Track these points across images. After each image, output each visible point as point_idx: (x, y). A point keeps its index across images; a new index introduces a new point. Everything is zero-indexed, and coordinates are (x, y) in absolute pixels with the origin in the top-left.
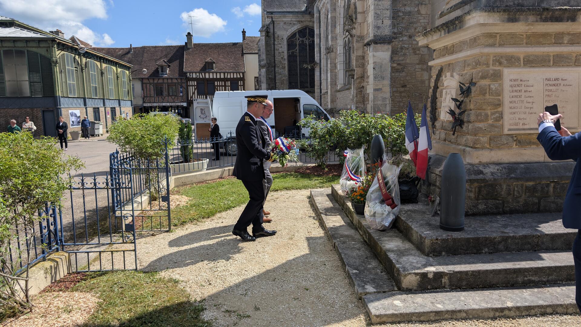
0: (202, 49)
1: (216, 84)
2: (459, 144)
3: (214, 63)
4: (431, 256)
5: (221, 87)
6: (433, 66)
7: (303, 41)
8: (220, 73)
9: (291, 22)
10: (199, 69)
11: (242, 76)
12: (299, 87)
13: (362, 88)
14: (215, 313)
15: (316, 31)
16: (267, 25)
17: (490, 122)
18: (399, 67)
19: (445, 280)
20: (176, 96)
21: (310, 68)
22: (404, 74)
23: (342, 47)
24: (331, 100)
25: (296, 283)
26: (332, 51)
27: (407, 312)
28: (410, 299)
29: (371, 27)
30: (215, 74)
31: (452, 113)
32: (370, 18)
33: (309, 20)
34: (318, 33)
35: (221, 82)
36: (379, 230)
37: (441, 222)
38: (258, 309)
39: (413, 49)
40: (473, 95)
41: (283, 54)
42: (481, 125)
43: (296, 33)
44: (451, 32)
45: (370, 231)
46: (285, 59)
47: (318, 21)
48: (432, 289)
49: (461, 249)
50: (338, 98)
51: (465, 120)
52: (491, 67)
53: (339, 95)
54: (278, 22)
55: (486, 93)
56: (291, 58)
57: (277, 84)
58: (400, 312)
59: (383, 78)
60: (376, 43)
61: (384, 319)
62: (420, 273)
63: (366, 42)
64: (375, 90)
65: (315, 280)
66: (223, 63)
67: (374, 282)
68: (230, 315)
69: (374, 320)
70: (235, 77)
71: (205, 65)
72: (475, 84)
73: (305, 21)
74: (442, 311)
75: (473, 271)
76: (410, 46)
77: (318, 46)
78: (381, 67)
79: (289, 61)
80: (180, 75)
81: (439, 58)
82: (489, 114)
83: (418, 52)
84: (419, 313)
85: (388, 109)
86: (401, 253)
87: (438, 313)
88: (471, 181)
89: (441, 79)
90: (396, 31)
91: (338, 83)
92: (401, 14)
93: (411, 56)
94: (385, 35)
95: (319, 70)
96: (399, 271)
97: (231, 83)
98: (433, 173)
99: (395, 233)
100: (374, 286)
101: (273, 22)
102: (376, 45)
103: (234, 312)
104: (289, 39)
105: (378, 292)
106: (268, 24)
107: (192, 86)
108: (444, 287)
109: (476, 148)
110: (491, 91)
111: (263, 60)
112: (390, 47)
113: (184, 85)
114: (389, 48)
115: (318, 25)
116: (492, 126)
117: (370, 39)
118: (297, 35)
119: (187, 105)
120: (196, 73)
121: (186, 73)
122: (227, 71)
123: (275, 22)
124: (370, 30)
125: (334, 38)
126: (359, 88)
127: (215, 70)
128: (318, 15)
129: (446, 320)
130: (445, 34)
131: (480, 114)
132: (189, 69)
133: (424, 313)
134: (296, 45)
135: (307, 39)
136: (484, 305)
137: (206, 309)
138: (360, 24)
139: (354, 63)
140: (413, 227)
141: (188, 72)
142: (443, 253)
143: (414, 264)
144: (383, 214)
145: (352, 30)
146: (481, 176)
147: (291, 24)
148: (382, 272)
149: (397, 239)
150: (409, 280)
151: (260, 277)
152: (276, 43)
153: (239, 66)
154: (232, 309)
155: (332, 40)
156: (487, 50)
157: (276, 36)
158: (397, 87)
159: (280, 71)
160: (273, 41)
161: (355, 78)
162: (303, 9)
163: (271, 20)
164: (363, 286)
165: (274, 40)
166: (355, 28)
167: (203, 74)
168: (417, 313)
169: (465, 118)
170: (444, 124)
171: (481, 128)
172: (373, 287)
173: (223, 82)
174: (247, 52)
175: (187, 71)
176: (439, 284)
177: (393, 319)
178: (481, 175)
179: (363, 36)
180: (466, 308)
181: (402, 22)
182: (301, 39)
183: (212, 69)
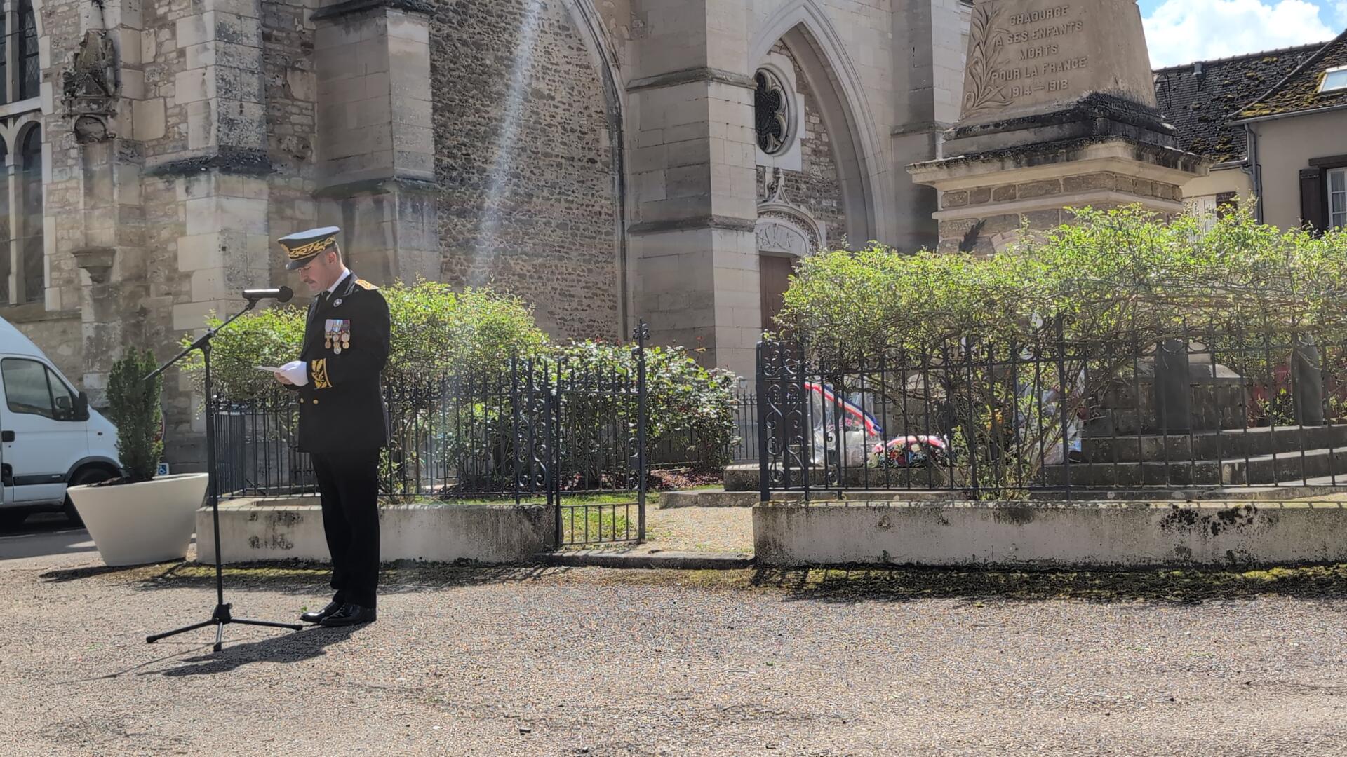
32: (190, 90)
44: (1040, 164)
59: (251, 282)
60: (226, 170)
63: (152, 162)
78: (244, 244)
94: (250, 149)
102: (227, 177)
112: (264, 186)
114: (261, 190)
117: (191, 154)
124: (190, 129)
130: (1018, 166)
138: (131, 103)
145: (103, 118)
166: (114, 115)
179: (141, 144)
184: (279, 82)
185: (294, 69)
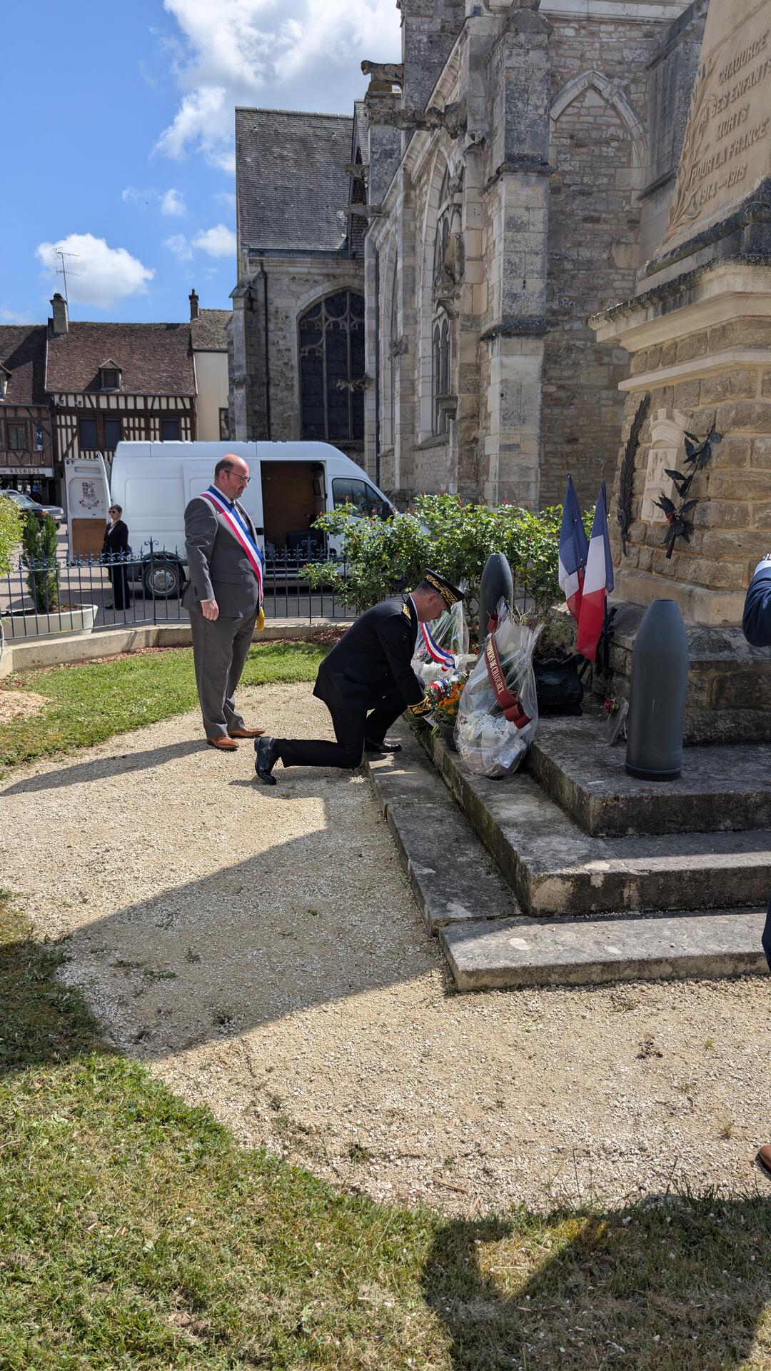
0: (91, 336)
1: (125, 424)
2: (680, 580)
3: (120, 371)
4: (602, 837)
5: (137, 432)
6: (628, 393)
7: (336, 324)
8: (135, 397)
9: (309, 277)
10: (82, 386)
11: (188, 406)
12: (327, 436)
13: (472, 442)
14: (92, 969)
15: (369, 302)
16: (249, 283)
17: (752, 528)
18: (562, 394)
19: (630, 892)
20: (26, 451)
21: (352, 389)
22: (571, 411)
23: (430, 341)
24: (401, 469)
25: (290, 899)
26: (406, 351)
27: (539, 964)
28: (548, 934)
29: (496, 296)
30: (122, 400)
31: (666, 504)
32: (496, 273)
33: (352, 272)
34: (373, 305)
35: (137, 420)
36: (488, 777)
37: (628, 761)
38: (197, 959)
39: (596, 351)
40: (714, 465)
41: (287, 353)
42: (730, 535)
43: (320, 303)
44: (670, 310)
45: (467, 779)
46: (292, 367)
47: (373, 275)
48: (600, 911)
49: (670, 821)
50: (417, 467)
51: (696, 522)
52: (759, 398)
53: (421, 458)
54: (276, 276)
55: (743, 460)
56: (309, 364)
57: (273, 427)
58: (524, 963)
59: (523, 420)
60: (507, 334)
61: (486, 980)
62: (573, 876)
63: (484, 330)
64: (505, 448)
65: (335, 891)
66: (143, 373)
67: (470, 897)
68: (127, 974)
69: (463, 981)
70: (172, 406)
71: (98, 376)
72: (721, 436)
73: (343, 276)
74: (619, 962)
75: (694, 872)
76: (589, 344)
77: (373, 337)
78: (519, 392)
79: (303, 373)
80: (35, 400)
81: (641, 373)
82: (750, 509)
83: (606, 359)
84: (566, 966)
85: (534, 494)
86: (534, 829)
87: (608, 966)
88: (702, 666)
89: (645, 423)
90: (555, 306)
91: (417, 429)
92: (568, 266)
93: (591, 369)
94: (530, 316)
95: (375, 397)
96: (526, 870)
97: (161, 423)
98: (618, 646)
99: (525, 783)
100: (467, 904)
101: (264, 275)
102: (508, 340)
103: (138, 965)
104: (304, 317)
105: (477, 919)
106: (252, 279)
107: (66, 427)
108: (628, 908)
109: (717, 588)
110: (755, 456)
111: (239, 367)
112: (541, 344)
113: (46, 424)
114: (537, 348)
115: (374, 285)
116: (756, 537)
117: (494, 323)
118: (323, 310)
119: (55, 473)
120: (75, 395)
121: (51, 395)
122: (153, 392)
123: (270, 276)
124: (495, 303)
125: (411, 320)
126: (467, 443)
127: (123, 389)
128: (373, 261)
129: (626, 980)
130: (655, 315)
131: (729, 510)
132: (59, 386)
133: (577, 965)
134: (320, 333)
135: (346, 319)
136: (714, 948)
137: (70, 959)
138: (472, 287)
139: (455, 380)
140: (564, 770)
141: (57, 393)
142: (631, 831)
143: (561, 856)
144: (498, 740)
145: (451, 301)
146: (725, 655)
147: (307, 281)
148: (488, 873)
149: (528, 797)
150: (549, 892)
151: (203, 885)
152: (271, 327)
153: (180, 382)
154: (133, 959)
155: (405, 325)
156: (750, 357)
157: (271, 309)
158: (555, 443)
159: (280, 395)
160: (264, 323)
161: (458, 417)
162: (338, 245)
163: (259, 269)
164: (444, 905)
165: (267, 320)
166: (458, 297)
167: (94, 399)
168: (561, 966)
169: (696, 517)
170: (649, 533)
171: (730, 542)
172: (466, 907)
173: (142, 420)
174: (201, 347)
175: (54, 390)
176: (617, 900)
177: (507, 980)
178: (726, 653)
179: (479, 317)
180: (672, 954)
181: (571, 287)
182: (332, 319)
183: (116, 386)
184: (605, 256)
185: (619, 243)
